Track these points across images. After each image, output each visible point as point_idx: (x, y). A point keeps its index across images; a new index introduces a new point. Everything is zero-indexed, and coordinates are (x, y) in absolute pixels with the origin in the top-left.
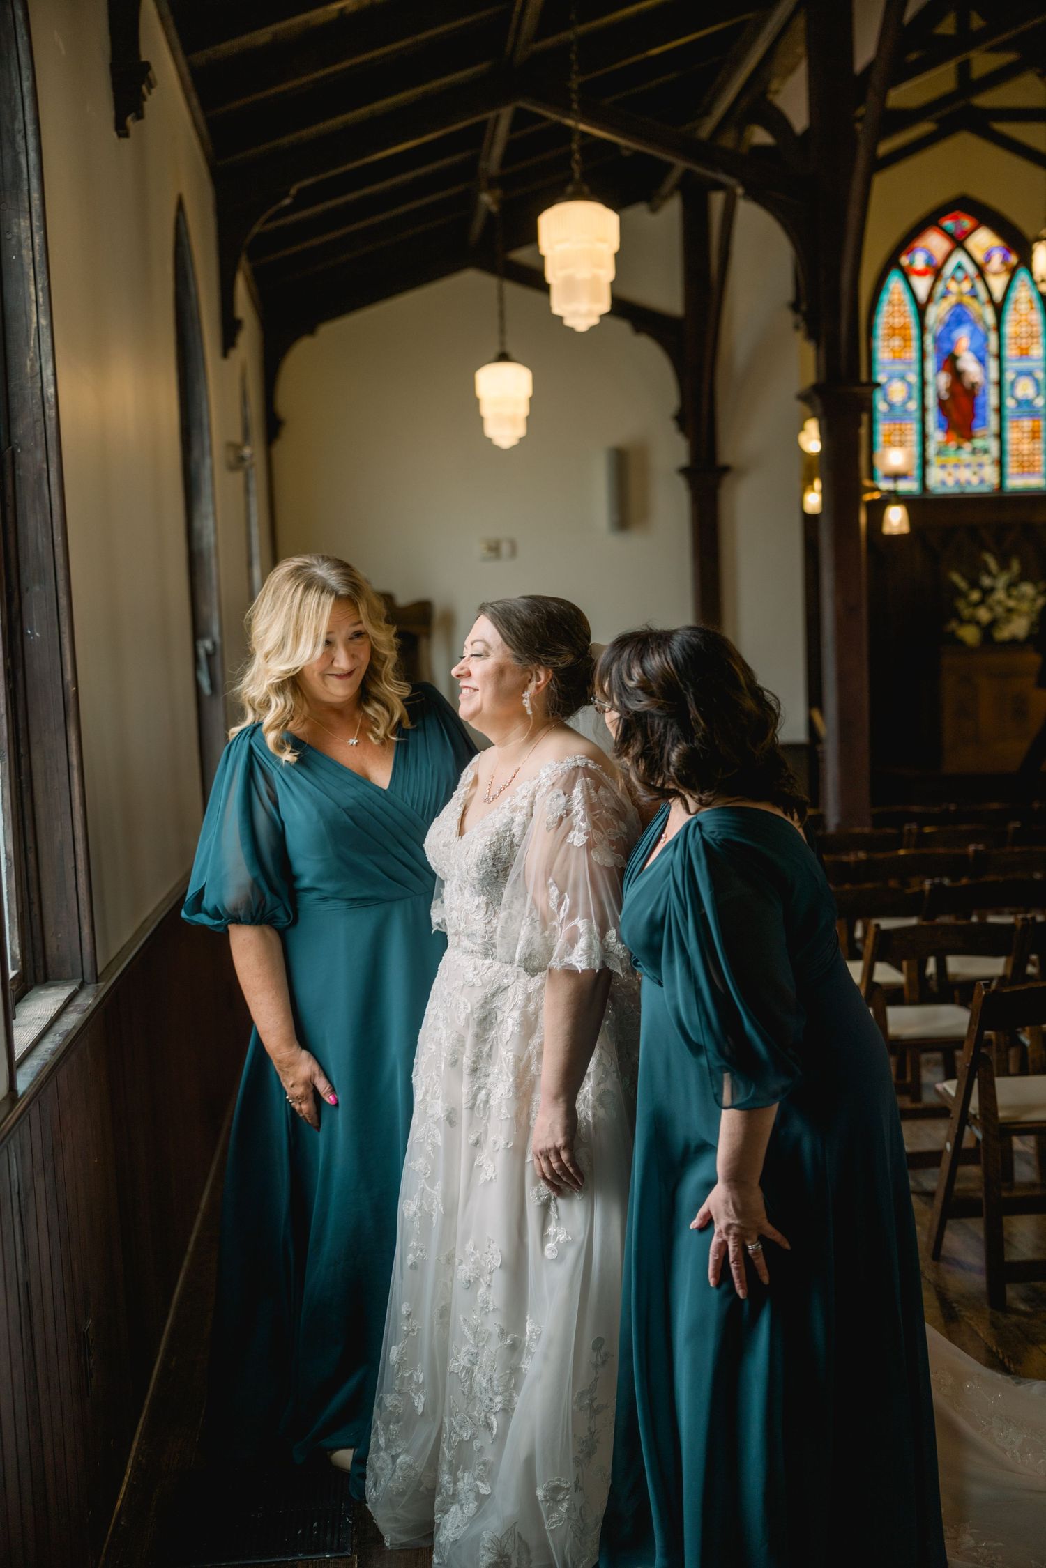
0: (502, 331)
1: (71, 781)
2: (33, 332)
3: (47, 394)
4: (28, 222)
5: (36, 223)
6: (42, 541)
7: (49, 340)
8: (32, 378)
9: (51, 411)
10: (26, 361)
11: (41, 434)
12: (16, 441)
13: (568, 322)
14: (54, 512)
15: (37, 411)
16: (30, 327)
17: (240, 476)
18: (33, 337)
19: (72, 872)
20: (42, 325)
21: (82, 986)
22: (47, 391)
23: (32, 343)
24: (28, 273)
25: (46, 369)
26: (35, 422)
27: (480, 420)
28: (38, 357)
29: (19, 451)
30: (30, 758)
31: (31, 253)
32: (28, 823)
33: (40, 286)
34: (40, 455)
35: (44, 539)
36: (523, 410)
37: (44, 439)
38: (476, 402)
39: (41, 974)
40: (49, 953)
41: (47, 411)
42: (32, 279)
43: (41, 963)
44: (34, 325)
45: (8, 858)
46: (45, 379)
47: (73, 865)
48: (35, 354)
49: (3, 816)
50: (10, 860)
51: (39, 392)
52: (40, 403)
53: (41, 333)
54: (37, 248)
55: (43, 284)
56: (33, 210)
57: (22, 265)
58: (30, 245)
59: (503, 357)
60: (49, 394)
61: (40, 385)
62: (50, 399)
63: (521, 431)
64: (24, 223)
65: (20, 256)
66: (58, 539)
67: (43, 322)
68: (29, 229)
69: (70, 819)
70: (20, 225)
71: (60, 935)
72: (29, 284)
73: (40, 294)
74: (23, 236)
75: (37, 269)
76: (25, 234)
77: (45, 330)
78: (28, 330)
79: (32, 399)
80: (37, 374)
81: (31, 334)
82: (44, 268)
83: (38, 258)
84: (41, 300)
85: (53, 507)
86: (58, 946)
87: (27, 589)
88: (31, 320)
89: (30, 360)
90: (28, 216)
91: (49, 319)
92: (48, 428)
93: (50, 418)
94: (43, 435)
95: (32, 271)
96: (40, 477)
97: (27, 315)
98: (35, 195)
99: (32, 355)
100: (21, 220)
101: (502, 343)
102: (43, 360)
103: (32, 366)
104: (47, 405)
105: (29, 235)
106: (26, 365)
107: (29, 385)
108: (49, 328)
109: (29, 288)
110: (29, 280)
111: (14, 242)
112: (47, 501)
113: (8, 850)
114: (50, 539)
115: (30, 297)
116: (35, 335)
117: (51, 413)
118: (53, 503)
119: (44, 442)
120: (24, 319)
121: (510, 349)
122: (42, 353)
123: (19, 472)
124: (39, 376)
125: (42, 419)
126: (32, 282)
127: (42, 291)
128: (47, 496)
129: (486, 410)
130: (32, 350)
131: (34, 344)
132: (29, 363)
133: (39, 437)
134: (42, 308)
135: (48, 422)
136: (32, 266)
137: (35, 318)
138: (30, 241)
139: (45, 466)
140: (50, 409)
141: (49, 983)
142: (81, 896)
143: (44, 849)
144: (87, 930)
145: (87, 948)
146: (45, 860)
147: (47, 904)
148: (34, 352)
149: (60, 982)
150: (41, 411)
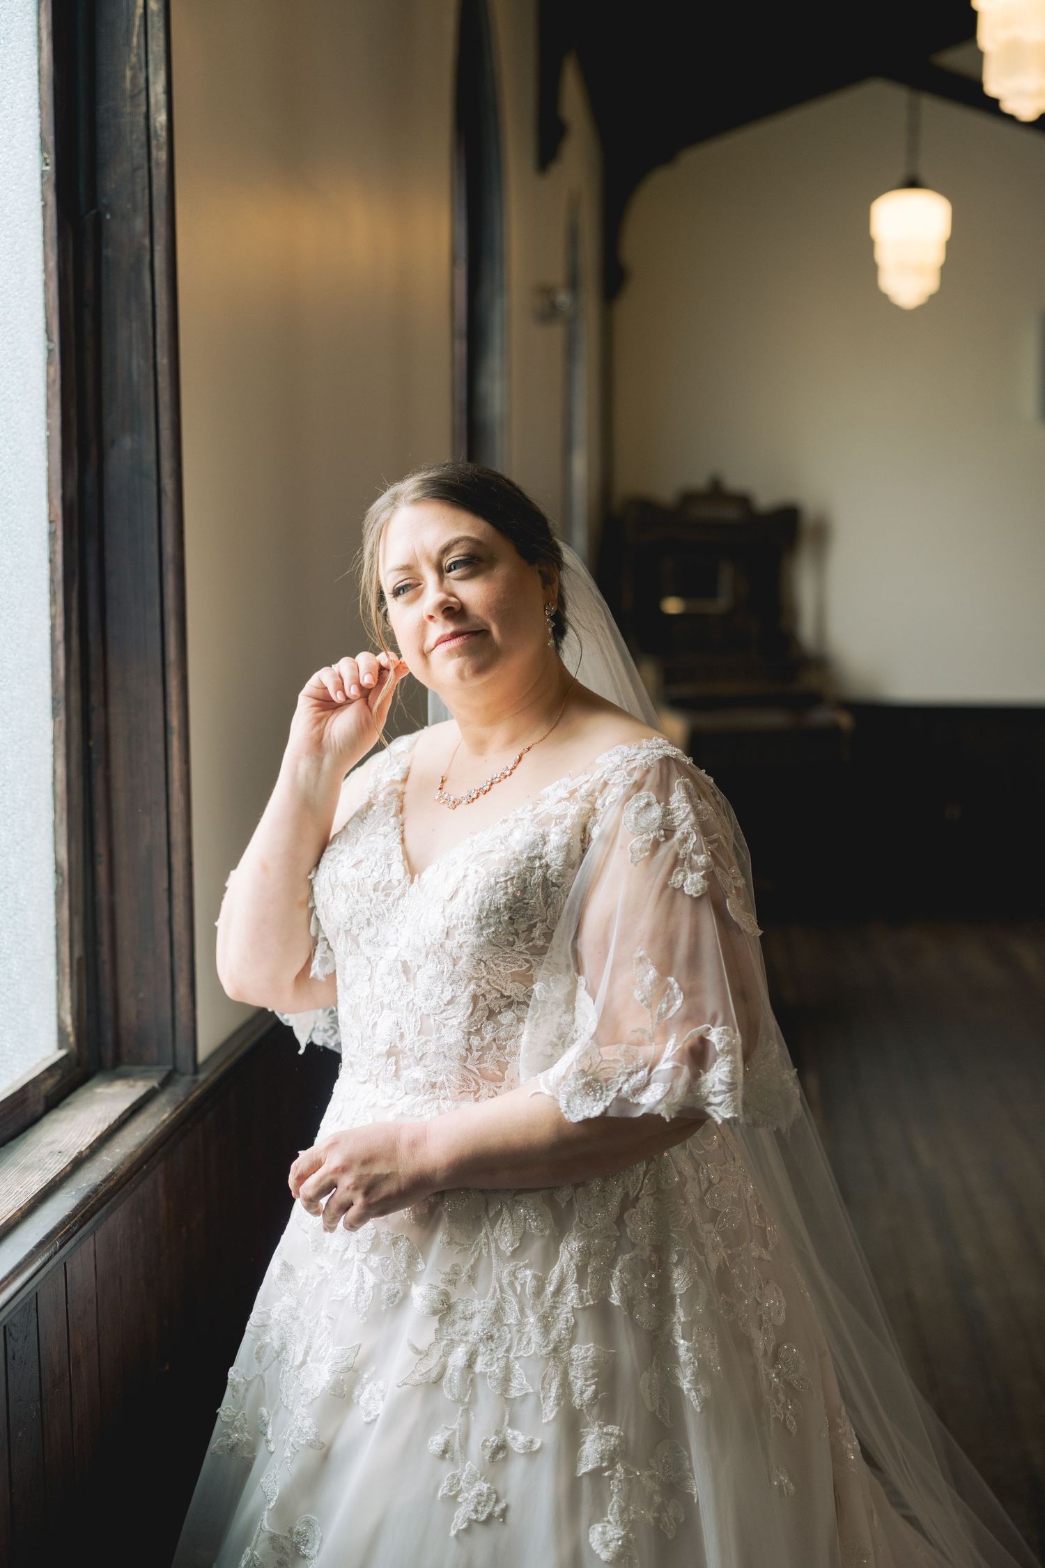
0: (913, 149)
1: (169, 752)
2: (137, 21)
3: (155, 122)
6: (138, 364)
7: (162, 35)
8: (133, 97)
9: (160, 153)
10: (125, 70)
11: (143, 189)
12: (105, 202)
14: (159, 318)
15: (139, 152)
16: (134, 14)
17: (557, 332)
18: (136, 30)
19: (164, 896)
20: (152, 11)
21: (166, 1083)
22: (155, 119)
23: (135, 40)
25: (155, 83)
26: (135, 170)
28: (143, 64)
29: (108, 217)
30: (106, 714)
32: (99, 816)
34: (140, 224)
35: (142, 362)
36: (936, 257)
37: (147, 198)
39: (109, 1054)
40: (124, 1022)
41: (154, 152)
43: (109, 1036)
44: (140, 11)
45: (59, 871)
46: (152, 100)
47: (165, 885)
48: (139, 59)
49: (55, 804)
50: (62, 875)
51: (142, 122)
52: (143, 138)
53: (149, 24)
59: (912, 183)
60: (158, 125)
61: (144, 109)
62: (159, 132)
63: (931, 284)
66: (163, 361)
67: (155, 6)
69: (164, 814)
71: (141, 995)
77: (156, 19)
78: (130, 19)
79: (131, 132)
80: (140, 92)
81: (134, 25)
86: (138, 1012)
87: (113, 443)
89: (132, 68)
92: (155, 180)
93: (157, 164)
94: (147, 191)
96: (139, 260)
99: (134, 59)
101: (912, 164)
102: (151, 69)
103: (134, 78)
104: (154, 143)
106: (124, 76)
107: (128, 109)
108: (162, 16)
112: (149, 300)
113: (59, 858)
114: (151, 361)
116: (140, 26)
117: (160, 155)
118: (158, 302)
119: (147, 203)
121: (924, 173)
122: (151, 57)
123: (108, 252)
124: (143, 95)
125: (146, 166)
128: (148, 292)
129: (884, 255)
130: (135, 51)
131: (138, 41)
132: (128, 73)
133: (139, 195)
135: (154, 171)
139: (147, 242)
140: (159, 148)
141: (124, 1068)
142: (176, 936)
143: (123, 857)
144: (182, 990)
145: (183, 1018)
146: (123, 875)
147: (125, 944)
148: (138, 56)
149: (138, 1068)
150: (144, 151)
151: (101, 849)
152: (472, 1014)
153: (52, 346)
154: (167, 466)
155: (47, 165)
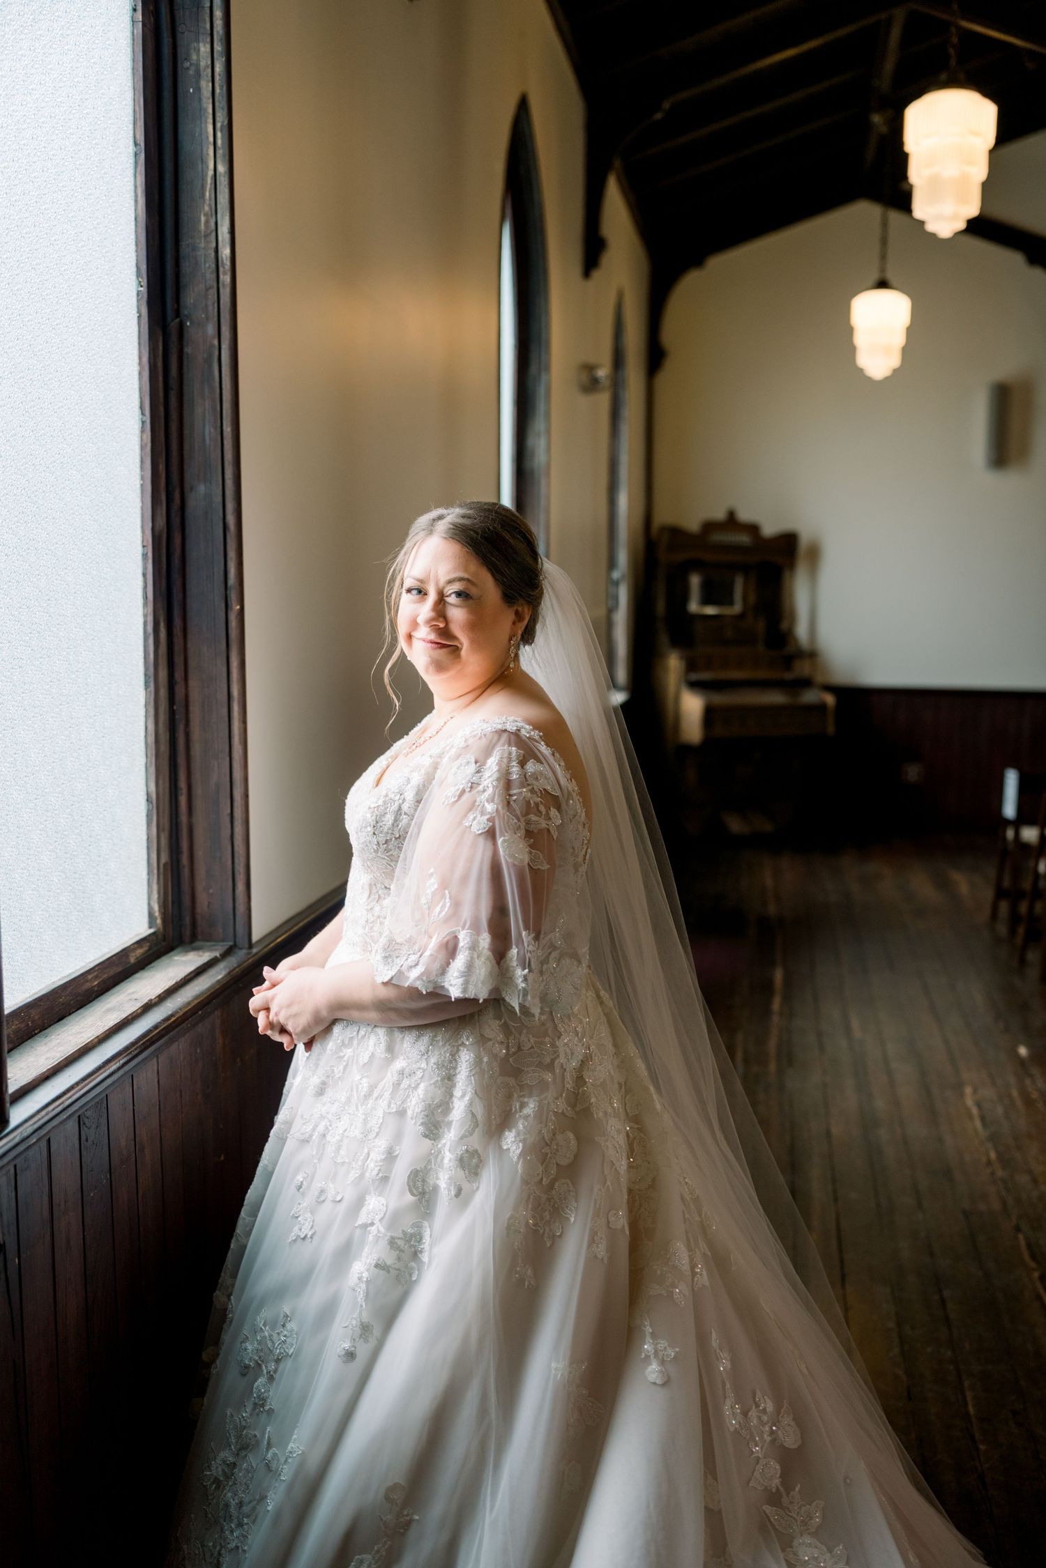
0: (883, 257)
1: (231, 714)
2: (209, 180)
3: (222, 255)
4: (208, 46)
5: (218, 47)
6: (210, 432)
7: (227, 191)
8: (206, 236)
9: (226, 277)
10: (200, 217)
11: (214, 304)
12: (186, 313)
13: (930, 227)
14: (224, 398)
15: (210, 276)
16: (207, 175)
17: (591, 397)
18: (208, 186)
19: (228, 819)
20: (220, 173)
21: (225, 955)
22: (222, 252)
23: (207, 194)
24: (206, 110)
25: (222, 225)
26: (207, 290)
27: (852, 349)
28: (214, 212)
29: (188, 324)
30: (187, 686)
31: (210, 84)
32: (181, 760)
33: (219, 125)
34: (211, 329)
35: (212, 430)
36: (899, 339)
37: (216, 310)
38: (850, 331)
39: (187, 932)
40: (199, 910)
41: (221, 276)
42: (211, 116)
43: (187, 920)
44: (211, 173)
45: (149, 799)
46: (220, 238)
47: (229, 811)
48: (211, 209)
49: (146, 751)
50: (152, 803)
51: (213, 254)
52: (214, 266)
53: (218, 182)
54: (217, 78)
55: (223, 122)
56: (215, 33)
57: (200, 100)
58: (210, 74)
59: (882, 284)
60: (224, 256)
61: (214, 245)
62: (225, 261)
63: (894, 361)
64: (204, 49)
65: (198, 89)
66: (228, 429)
67: (222, 169)
68: (209, 55)
69: (228, 759)
70: (199, 50)
71: (211, 891)
72: (206, 122)
73: (219, 134)
74: (203, 64)
75: (217, 104)
76: (205, 62)
77: (222, 179)
78: (204, 179)
79: (205, 262)
80: (211, 232)
81: (207, 183)
82: (224, 103)
83: (218, 91)
84: (219, 142)
85: (224, 392)
86: (209, 903)
87: (191, 489)
88: (207, 167)
89: (204, 215)
90: (209, 40)
91: (227, 166)
92: (222, 297)
93: (224, 285)
94: (216, 305)
95: (210, 107)
96: (210, 356)
97: (203, 161)
98: (218, 14)
99: (207, 208)
100: (201, 45)
101: (883, 270)
102: (219, 215)
103: (207, 222)
104: (221, 269)
105: (209, 62)
106: (200, 221)
107: (202, 245)
108: (227, 176)
109: (206, 128)
110: (206, 118)
111: (191, 72)
112: (217, 385)
113: (150, 790)
114: (219, 430)
115: (208, 138)
116: (211, 184)
117: (226, 278)
118: (224, 386)
119: (216, 314)
120: (200, 166)
121: (890, 276)
122: (219, 206)
123: (188, 350)
124: (214, 234)
125: (215, 286)
126: (210, 120)
127: (221, 131)
128: (217, 377)
129: (860, 339)
130: (207, 202)
131: (210, 195)
132: (203, 219)
133: (210, 308)
134: (220, 152)
135: (222, 290)
136: (211, 101)
137: (211, 164)
138: (209, 70)
139: (216, 342)
140: (225, 274)
141: (197, 944)
142: (236, 848)
143: (198, 791)
144: (240, 887)
145: (241, 908)
146: (199, 804)
147: (200, 853)
148: (210, 205)
149: (208, 944)
150: (214, 276)
151: (182, 784)
152: (369, 896)
153: (145, 419)
154: (230, 506)
155: (141, 286)
